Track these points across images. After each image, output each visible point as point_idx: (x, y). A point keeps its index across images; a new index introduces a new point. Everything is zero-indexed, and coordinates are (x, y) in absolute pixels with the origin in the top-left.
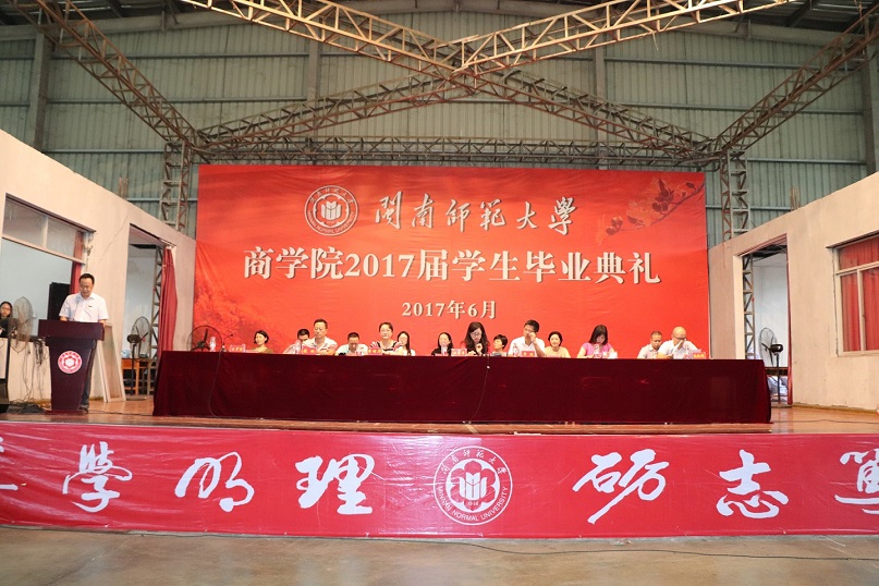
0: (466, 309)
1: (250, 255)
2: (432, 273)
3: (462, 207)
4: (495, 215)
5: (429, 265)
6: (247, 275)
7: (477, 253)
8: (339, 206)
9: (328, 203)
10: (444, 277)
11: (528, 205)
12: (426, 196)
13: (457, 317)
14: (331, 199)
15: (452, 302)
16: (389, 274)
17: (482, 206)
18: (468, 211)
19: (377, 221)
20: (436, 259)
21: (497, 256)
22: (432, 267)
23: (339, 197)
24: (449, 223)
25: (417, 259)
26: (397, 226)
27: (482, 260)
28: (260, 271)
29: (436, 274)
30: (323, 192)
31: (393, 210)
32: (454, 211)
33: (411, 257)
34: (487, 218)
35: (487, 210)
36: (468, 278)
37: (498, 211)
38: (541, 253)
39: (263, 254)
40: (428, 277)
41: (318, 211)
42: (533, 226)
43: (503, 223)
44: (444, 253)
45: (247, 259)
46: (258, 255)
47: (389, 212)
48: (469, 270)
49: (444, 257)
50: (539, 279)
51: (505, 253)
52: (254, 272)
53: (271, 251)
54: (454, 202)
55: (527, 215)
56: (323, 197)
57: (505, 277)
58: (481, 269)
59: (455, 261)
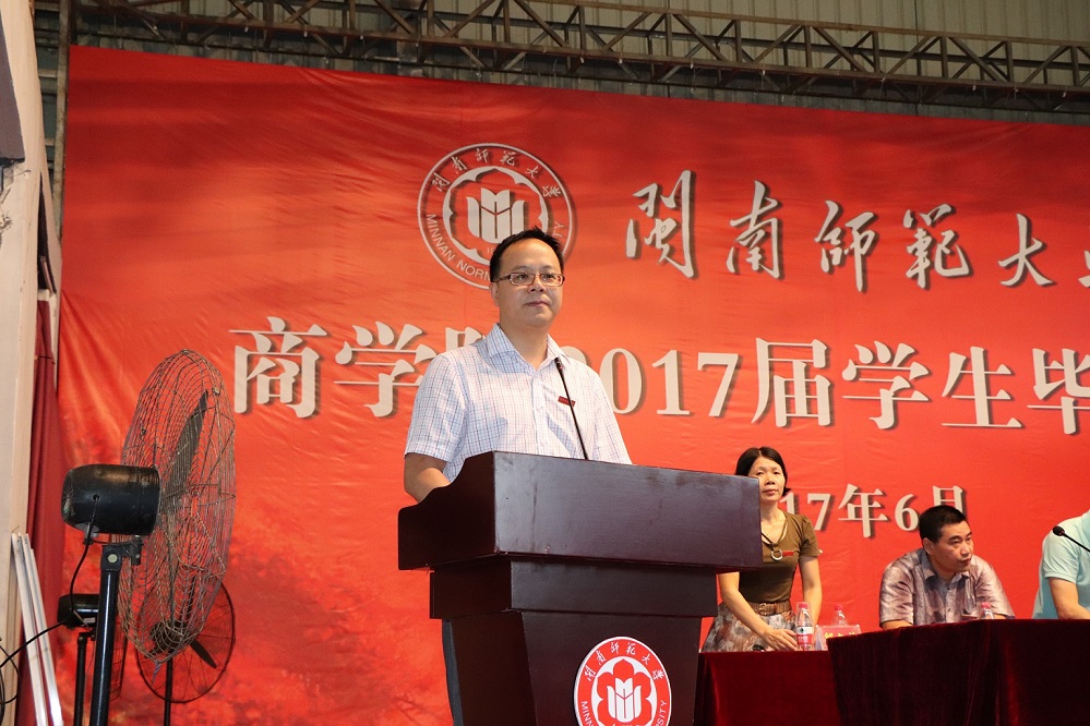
0: (887, 508)
1: (250, 343)
2: (790, 404)
3: (856, 223)
4: (941, 248)
5: (779, 382)
6: (240, 405)
7: (904, 350)
8: (519, 204)
9: (486, 194)
10: (824, 418)
11: (1022, 221)
12: (760, 189)
13: (867, 533)
14: (494, 181)
15: (851, 490)
16: (672, 406)
17: (908, 221)
18: (871, 234)
19: (631, 250)
20: (799, 366)
21: (956, 361)
22: (789, 388)
23: (518, 178)
24: (825, 266)
25: (745, 365)
26: (688, 270)
27: (917, 370)
28: (286, 395)
29: (801, 410)
30: (468, 160)
31: (670, 224)
32: (837, 231)
33: (731, 359)
34: (922, 254)
35: (920, 233)
36: (885, 420)
37: (949, 235)
38: (1068, 354)
39: (291, 340)
40: (781, 421)
41: (459, 214)
42: (1041, 280)
43: (964, 270)
44: (818, 348)
45: (241, 355)
46: (277, 340)
47: (663, 228)
48: (886, 398)
49: (819, 361)
50: (1069, 427)
51: (977, 354)
52: (263, 396)
53: (316, 330)
54: (833, 208)
55: (1024, 251)
56: (471, 175)
57: (982, 419)
58: (918, 396)
59: (849, 373)
